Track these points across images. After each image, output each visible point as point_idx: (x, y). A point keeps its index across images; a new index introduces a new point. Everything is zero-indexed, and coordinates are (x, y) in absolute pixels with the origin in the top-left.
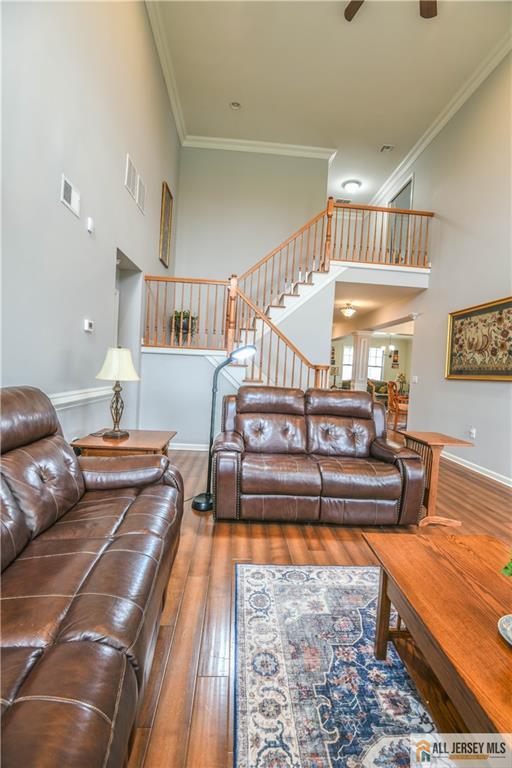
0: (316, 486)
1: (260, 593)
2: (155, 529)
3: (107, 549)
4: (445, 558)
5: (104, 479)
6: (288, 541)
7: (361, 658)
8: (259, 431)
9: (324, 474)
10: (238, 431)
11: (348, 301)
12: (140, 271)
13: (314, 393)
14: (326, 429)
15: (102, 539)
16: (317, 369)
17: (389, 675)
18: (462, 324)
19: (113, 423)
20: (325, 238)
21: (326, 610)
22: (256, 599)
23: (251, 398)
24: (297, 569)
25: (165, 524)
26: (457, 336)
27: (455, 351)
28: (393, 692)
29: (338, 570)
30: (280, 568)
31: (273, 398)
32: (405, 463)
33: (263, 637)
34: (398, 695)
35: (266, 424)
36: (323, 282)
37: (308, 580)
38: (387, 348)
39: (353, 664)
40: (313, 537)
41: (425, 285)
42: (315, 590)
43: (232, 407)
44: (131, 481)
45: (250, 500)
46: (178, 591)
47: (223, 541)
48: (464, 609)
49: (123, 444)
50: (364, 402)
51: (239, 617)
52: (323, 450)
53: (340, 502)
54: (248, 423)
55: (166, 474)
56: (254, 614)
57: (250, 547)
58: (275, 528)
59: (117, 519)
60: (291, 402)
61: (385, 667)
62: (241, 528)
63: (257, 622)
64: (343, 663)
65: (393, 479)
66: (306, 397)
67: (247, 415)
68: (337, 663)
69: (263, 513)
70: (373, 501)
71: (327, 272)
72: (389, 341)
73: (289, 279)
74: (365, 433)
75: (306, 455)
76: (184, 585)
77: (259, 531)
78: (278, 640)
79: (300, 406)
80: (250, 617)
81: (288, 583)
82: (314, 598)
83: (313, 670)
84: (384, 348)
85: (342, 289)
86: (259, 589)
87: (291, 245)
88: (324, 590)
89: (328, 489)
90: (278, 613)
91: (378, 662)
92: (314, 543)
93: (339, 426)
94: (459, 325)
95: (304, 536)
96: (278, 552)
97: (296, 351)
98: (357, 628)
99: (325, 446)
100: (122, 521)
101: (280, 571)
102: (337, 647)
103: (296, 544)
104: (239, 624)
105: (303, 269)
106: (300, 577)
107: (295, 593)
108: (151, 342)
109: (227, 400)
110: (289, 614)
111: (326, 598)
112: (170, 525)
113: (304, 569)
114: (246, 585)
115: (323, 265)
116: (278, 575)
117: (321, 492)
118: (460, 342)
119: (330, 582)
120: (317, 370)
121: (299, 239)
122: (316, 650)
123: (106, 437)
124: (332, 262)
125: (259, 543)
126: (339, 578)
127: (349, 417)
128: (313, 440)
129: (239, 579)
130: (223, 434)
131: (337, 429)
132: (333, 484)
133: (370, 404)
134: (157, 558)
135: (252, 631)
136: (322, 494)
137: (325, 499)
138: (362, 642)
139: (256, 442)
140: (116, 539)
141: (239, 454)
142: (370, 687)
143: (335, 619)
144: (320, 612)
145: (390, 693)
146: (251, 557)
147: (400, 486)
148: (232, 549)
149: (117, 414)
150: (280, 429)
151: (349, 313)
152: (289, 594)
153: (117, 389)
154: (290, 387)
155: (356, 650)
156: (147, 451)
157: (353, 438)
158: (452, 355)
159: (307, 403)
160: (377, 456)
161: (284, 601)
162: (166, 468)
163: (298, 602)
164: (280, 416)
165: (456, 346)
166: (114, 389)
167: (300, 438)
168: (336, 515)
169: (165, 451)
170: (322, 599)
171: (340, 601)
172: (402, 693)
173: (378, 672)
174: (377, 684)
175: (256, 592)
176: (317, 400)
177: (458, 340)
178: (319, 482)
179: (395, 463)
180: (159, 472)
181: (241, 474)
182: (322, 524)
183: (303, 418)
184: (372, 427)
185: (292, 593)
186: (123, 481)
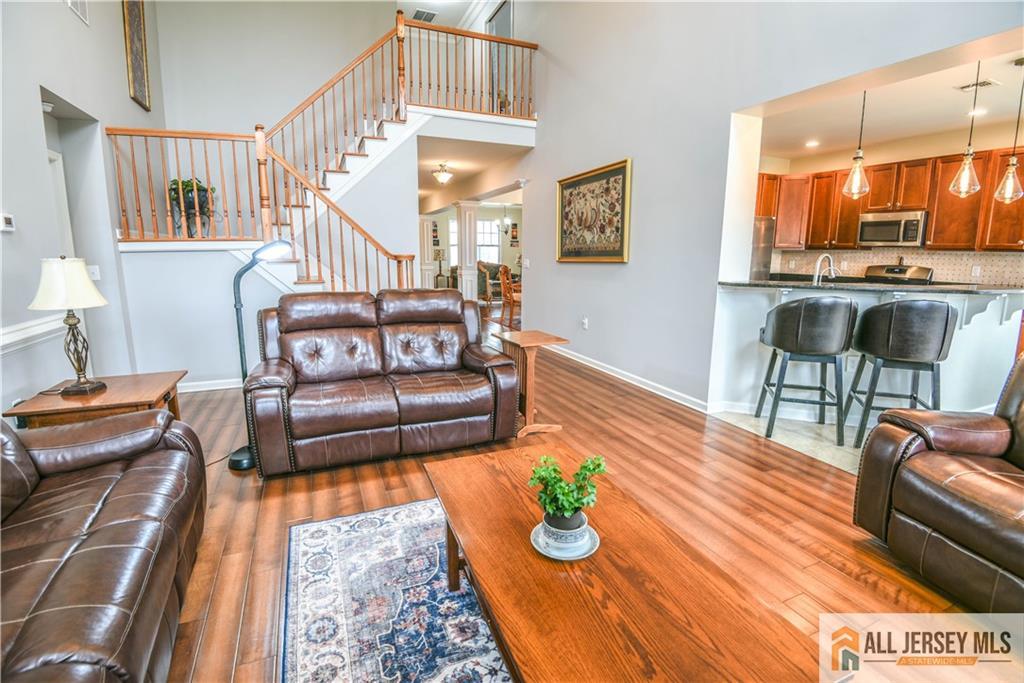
0: (392, 414)
1: (319, 553)
2: (153, 512)
3: (76, 549)
4: (505, 475)
5: (69, 457)
6: (361, 485)
7: (433, 595)
8: (316, 353)
9: (401, 398)
10: (285, 358)
11: (441, 162)
12: (95, 121)
13: (388, 296)
14: (405, 341)
15: (70, 539)
16: (398, 259)
17: (461, 604)
18: (571, 194)
19: (75, 372)
20: (396, 72)
21: (400, 554)
22: (315, 561)
23: (300, 311)
24: (370, 515)
25: (168, 502)
26: (567, 209)
27: (565, 227)
28: (463, 620)
29: (419, 506)
30: (348, 519)
31: (332, 308)
32: (496, 372)
33: (320, 602)
34: (467, 621)
35: (325, 342)
36: (399, 136)
37: (382, 525)
38: (502, 222)
39: (424, 603)
40: (393, 474)
41: (531, 143)
42: (389, 535)
43: (273, 325)
44: (113, 453)
45: (306, 445)
46: (208, 576)
47: (274, 503)
48: (507, 524)
49: (95, 402)
50: (451, 301)
51: (291, 587)
52: (404, 367)
53: (423, 427)
54: (299, 345)
55: (167, 435)
56: (312, 580)
57: (311, 502)
58: (346, 473)
59: (93, 509)
60: (358, 311)
61: (459, 597)
62: (300, 481)
63: (314, 587)
64: (412, 605)
65: (484, 391)
66: (377, 303)
67: (296, 334)
68: (406, 606)
69: (328, 457)
70: (464, 420)
71: (405, 121)
72: (504, 211)
73: (350, 131)
74: (456, 339)
75: (383, 377)
76: (217, 567)
77: (324, 481)
78: (340, 600)
79: (370, 314)
80: (304, 584)
81: (357, 534)
82: (388, 543)
83: (378, 621)
84: (498, 222)
85: (426, 145)
86: (320, 549)
87: (348, 78)
88: (400, 531)
89: (407, 415)
90: (342, 570)
91: (451, 594)
92: (394, 480)
93: (424, 335)
94: (568, 196)
95: (383, 474)
96: (347, 501)
97: (367, 238)
98: (432, 564)
99: (408, 362)
100: (100, 510)
101: (347, 523)
102: (408, 589)
103: (371, 487)
104: (291, 595)
105: (370, 115)
106: (372, 523)
107: (364, 543)
108: (134, 233)
109: (263, 316)
110: (355, 569)
111: (401, 540)
112: (175, 501)
113: (378, 514)
114: (303, 548)
115: (398, 111)
116: (345, 528)
117: (400, 419)
118: (570, 217)
119: (407, 522)
120: (399, 262)
121: (358, 71)
122: (384, 599)
123: (67, 394)
124: (409, 107)
125: (323, 496)
126: (419, 514)
127: (435, 322)
128: (391, 357)
129: (293, 543)
130: (263, 363)
131: (420, 338)
132: (412, 408)
133: (459, 304)
134: (153, 548)
135: (307, 599)
136: (400, 422)
137: (406, 428)
138: (437, 578)
139: (310, 368)
140: (90, 534)
141: (284, 390)
142: (440, 621)
143: (408, 561)
144: (393, 557)
145: (460, 621)
146: (312, 514)
147: (491, 397)
148: (286, 511)
149: (79, 359)
150: (345, 348)
151: (444, 178)
152: (357, 546)
153: (71, 321)
154: (353, 290)
155: (428, 587)
156: (136, 406)
157: (440, 347)
158: (564, 232)
159: (379, 309)
160: (470, 366)
161: (351, 555)
162: (167, 426)
163: (368, 552)
164: (344, 331)
165: (566, 222)
166: (65, 321)
167: (373, 356)
168: (421, 443)
169: (169, 399)
170: (396, 543)
171: (417, 540)
172: (471, 619)
173: (449, 605)
174: (446, 616)
175: (315, 554)
176: (392, 305)
177: (567, 214)
178: (396, 409)
179: (485, 373)
180: (155, 434)
181: (289, 415)
182: (406, 456)
183: (375, 331)
184: (464, 332)
185: (361, 545)
186: (100, 454)
